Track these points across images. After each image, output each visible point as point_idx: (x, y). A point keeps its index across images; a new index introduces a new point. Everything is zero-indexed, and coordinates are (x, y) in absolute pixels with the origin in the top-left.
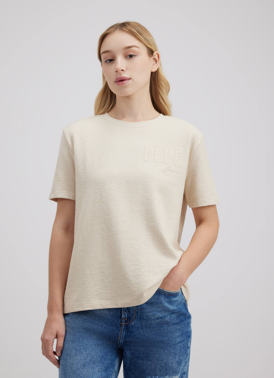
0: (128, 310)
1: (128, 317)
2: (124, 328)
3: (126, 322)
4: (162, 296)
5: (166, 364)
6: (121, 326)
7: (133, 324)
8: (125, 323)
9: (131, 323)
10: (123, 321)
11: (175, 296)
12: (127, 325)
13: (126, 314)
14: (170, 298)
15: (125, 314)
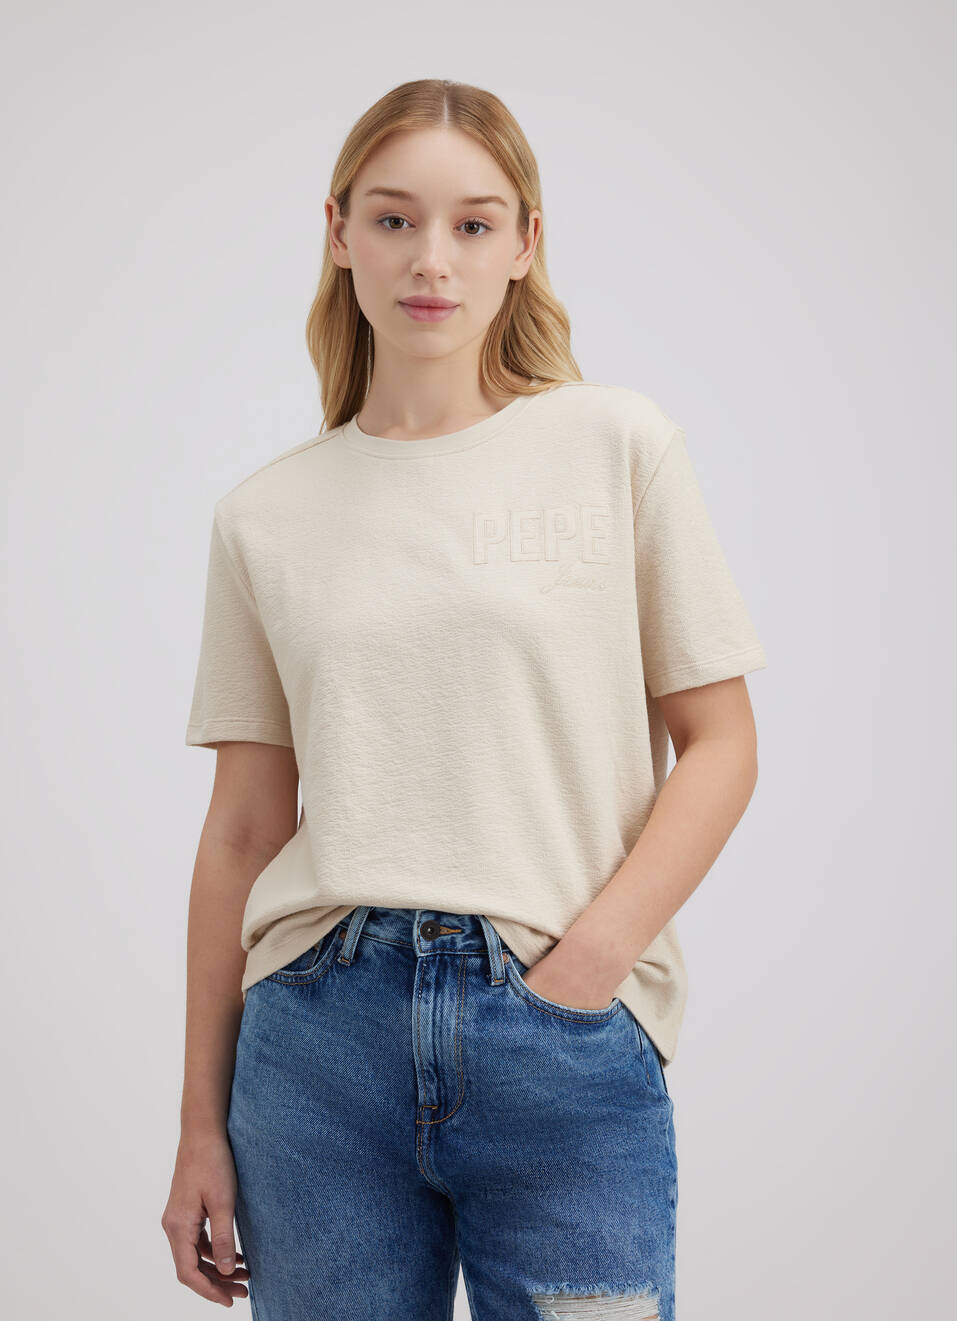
0: (437, 1076)
1: (439, 1097)
2: (430, 1139)
3: (434, 1116)
4: (552, 1025)
5: (594, 1240)
6: (418, 1129)
7: (455, 1122)
8: (433, 1118)
9: (451, 1118)
10: (425, 1113)
11: (598, 1027)
12: (437, 1127)
13: (433, 1087)
14: (579, 1034)
15: (428, 1090)
